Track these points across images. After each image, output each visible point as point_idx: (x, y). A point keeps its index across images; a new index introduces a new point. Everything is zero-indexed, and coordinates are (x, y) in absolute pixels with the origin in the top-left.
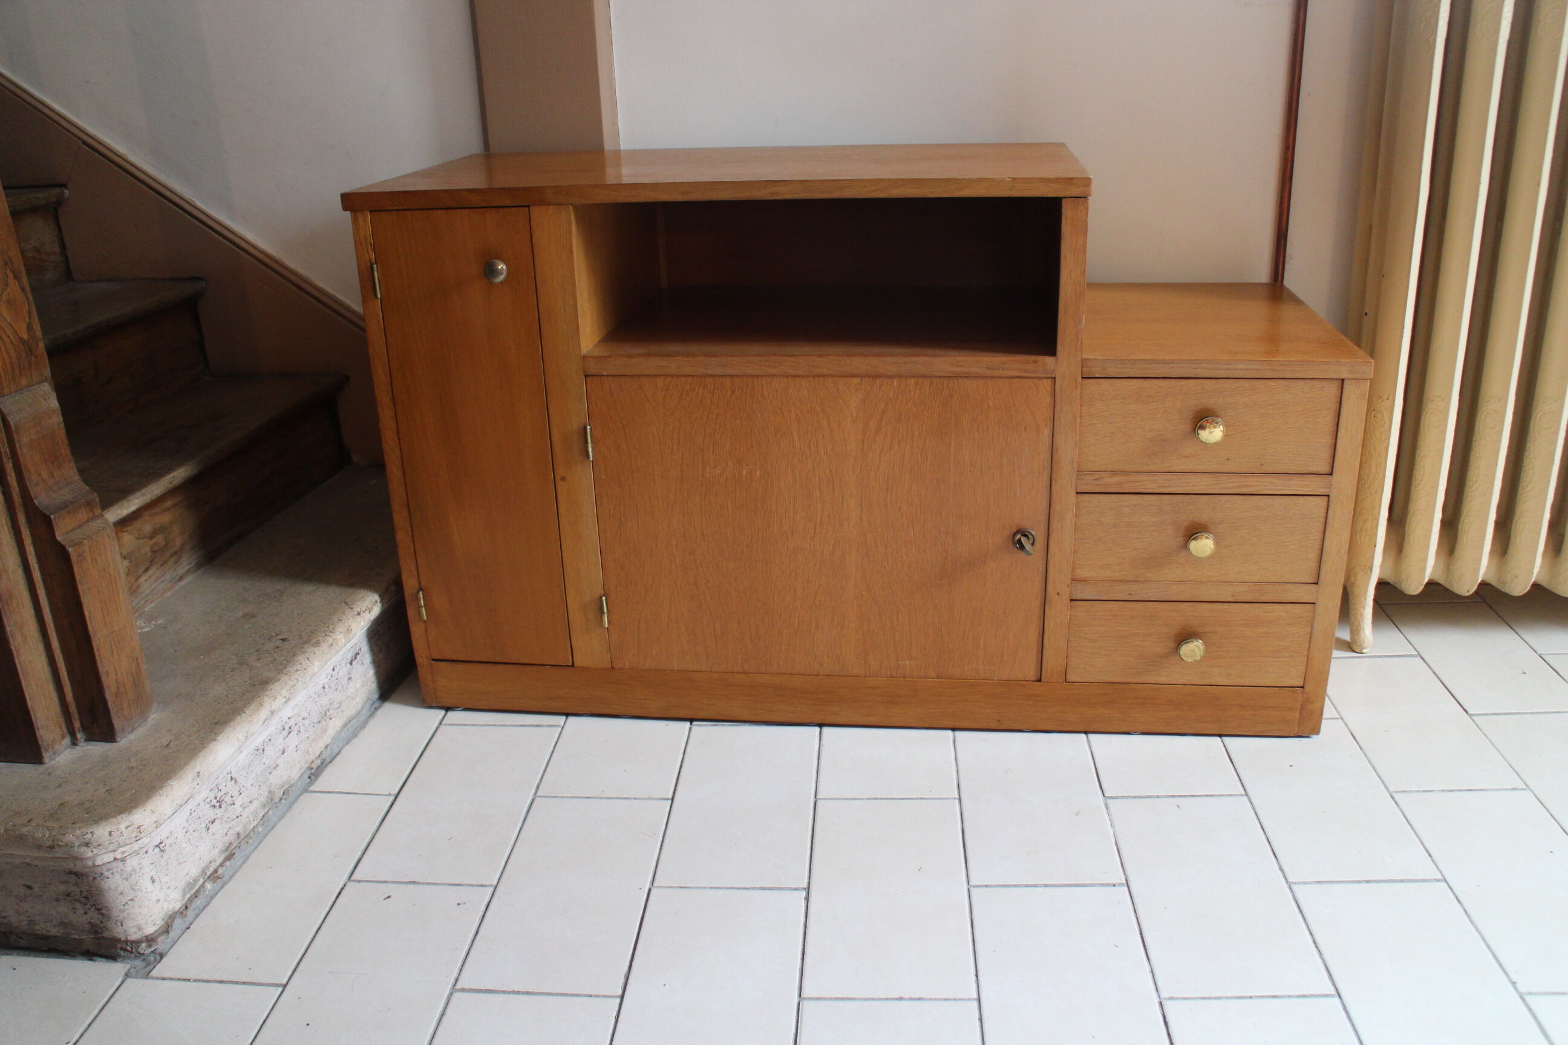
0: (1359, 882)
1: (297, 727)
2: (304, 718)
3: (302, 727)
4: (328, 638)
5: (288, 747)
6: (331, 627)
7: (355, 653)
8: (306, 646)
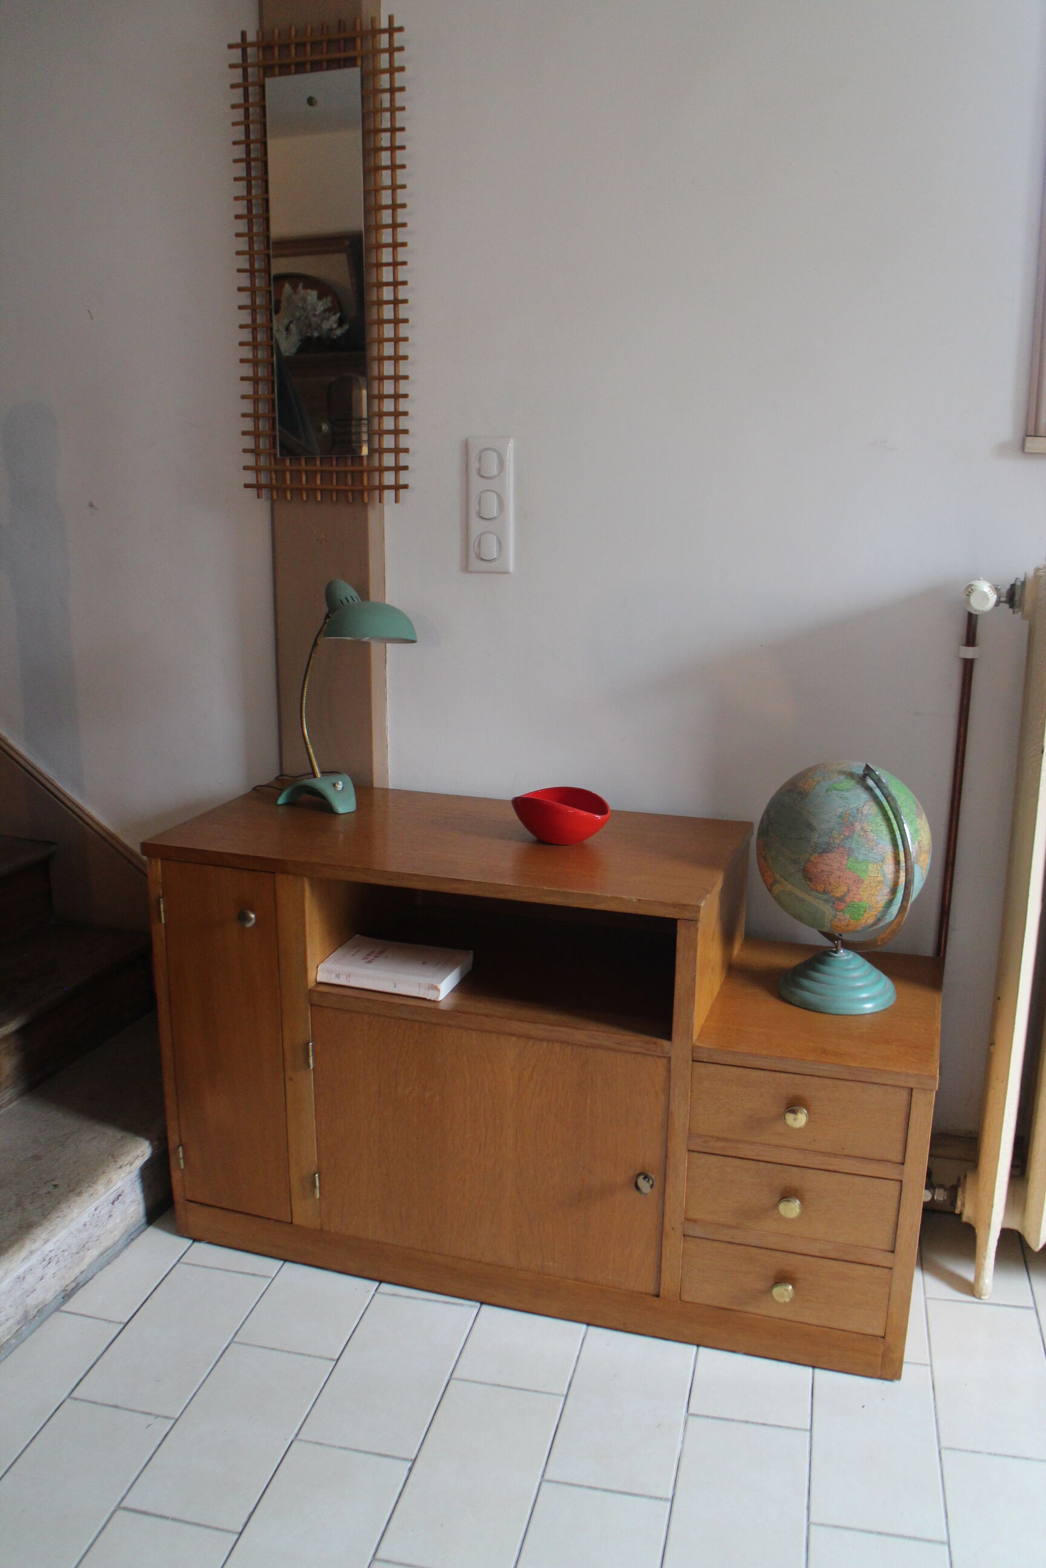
0: (871, 1532)
1: (56, 1258)
2: (63, 1251)
3: (61, 1258)
4: (90, 1189)
5: (47, 1274)
6: (95, 1178)
7: (119, 1194)
8: (70, 1195)
